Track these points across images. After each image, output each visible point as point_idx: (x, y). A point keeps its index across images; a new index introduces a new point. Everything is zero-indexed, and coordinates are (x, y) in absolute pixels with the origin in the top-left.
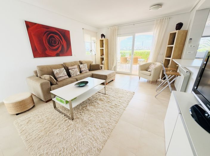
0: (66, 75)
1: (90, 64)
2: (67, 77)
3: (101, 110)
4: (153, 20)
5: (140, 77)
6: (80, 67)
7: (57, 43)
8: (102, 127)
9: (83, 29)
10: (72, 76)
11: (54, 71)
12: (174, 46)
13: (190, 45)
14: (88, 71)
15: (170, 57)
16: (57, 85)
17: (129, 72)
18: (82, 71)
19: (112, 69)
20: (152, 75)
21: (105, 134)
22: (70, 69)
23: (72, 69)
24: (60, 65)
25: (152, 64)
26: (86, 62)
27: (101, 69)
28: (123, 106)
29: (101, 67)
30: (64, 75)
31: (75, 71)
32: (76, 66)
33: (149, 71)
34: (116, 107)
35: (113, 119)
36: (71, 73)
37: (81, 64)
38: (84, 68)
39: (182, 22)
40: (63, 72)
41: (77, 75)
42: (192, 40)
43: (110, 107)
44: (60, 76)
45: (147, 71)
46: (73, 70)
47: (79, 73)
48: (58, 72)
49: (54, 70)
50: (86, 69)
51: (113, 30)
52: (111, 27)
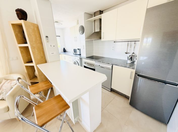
15: (32, 62)
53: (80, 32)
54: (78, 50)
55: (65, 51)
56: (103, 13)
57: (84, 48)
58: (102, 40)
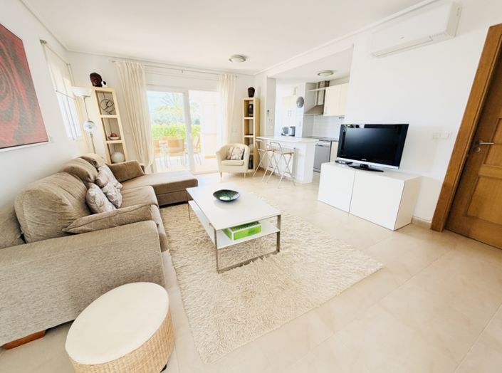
1: (108, 165)
9: (42, 42)
12: (253, 118)
15: (252, 135)
20: (245, 163)
25: (232, 148)
27: (144, 172)
29: (143, 168)
33: (235, 159)
37: (96, 167)
39: (254, 87)
42: (270, 112)
45: (230, 159)
51: (130, 69)
52: (124, 62)
53: (297, 103)
56: (329, 85)
57: (300, 126)
58: (324, 115)
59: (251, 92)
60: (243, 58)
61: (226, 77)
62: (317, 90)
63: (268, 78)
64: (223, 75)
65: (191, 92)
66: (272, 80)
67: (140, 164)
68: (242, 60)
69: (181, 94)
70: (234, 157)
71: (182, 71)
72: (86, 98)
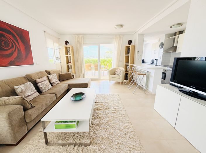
0: (36, 92)
1: (59, 74)
2: (38, 94)
3: (108, 119)
4: (113, 35)
5: (110, 81)
6: (50, 78)
7: (10, 46)
8: (126, 134)
9: (44, 32)
10: (44, 91)
11: (17, 89)
12: (130, 55)
13: (138, 55)
14: (59, 82)
15: (129, 63)
16: (34, 108)
17: (98, 77)
18: (53, 83)
19: (81, 77)
20: (121, 77)
21: (134, 138)
22: (38, 83)
23: (41, 82)
24: (21, 78)
25: (117, 69)
26: (55, 72)
27: (73, 78)
28: (121, 108)
29: (73, 76)
30: (33, 92)
31: (46, 84)
32: (45, 78)
33: (117, 75)
34: (118, 111)
35: (126, 122)
36: (41, 88)
37: (49, 75)
38: (54, 79)
39: (131, 40)
40: (31, 88)
41: (49, 89)
42: (139, 52)
43: (113, 112)
44: (28, 94)
45: (115, 75)
46: (44, 84)
47: (50, 86)
48: (24, 89)
49: (16, 87)
50: (56, 81)
51: (78, 38)
52: (76, 35)
53: (160, 46)
54: (156, 60)
55: (143, 61)
56: (183, 33)
57: (160, 59)
58: (177, 52)
59: (130, 42)
60: (121, 26)
61: (117, 37)
62: (174, 37)
63: (139, 34)
64: (116, 36)
65: (101, 45)
66: (142, 35)
67: (72, 74)
68: (121, 27)
69: (97, 46)
70: (117, 74)
71: (98, 36)
72: (60, 50)
